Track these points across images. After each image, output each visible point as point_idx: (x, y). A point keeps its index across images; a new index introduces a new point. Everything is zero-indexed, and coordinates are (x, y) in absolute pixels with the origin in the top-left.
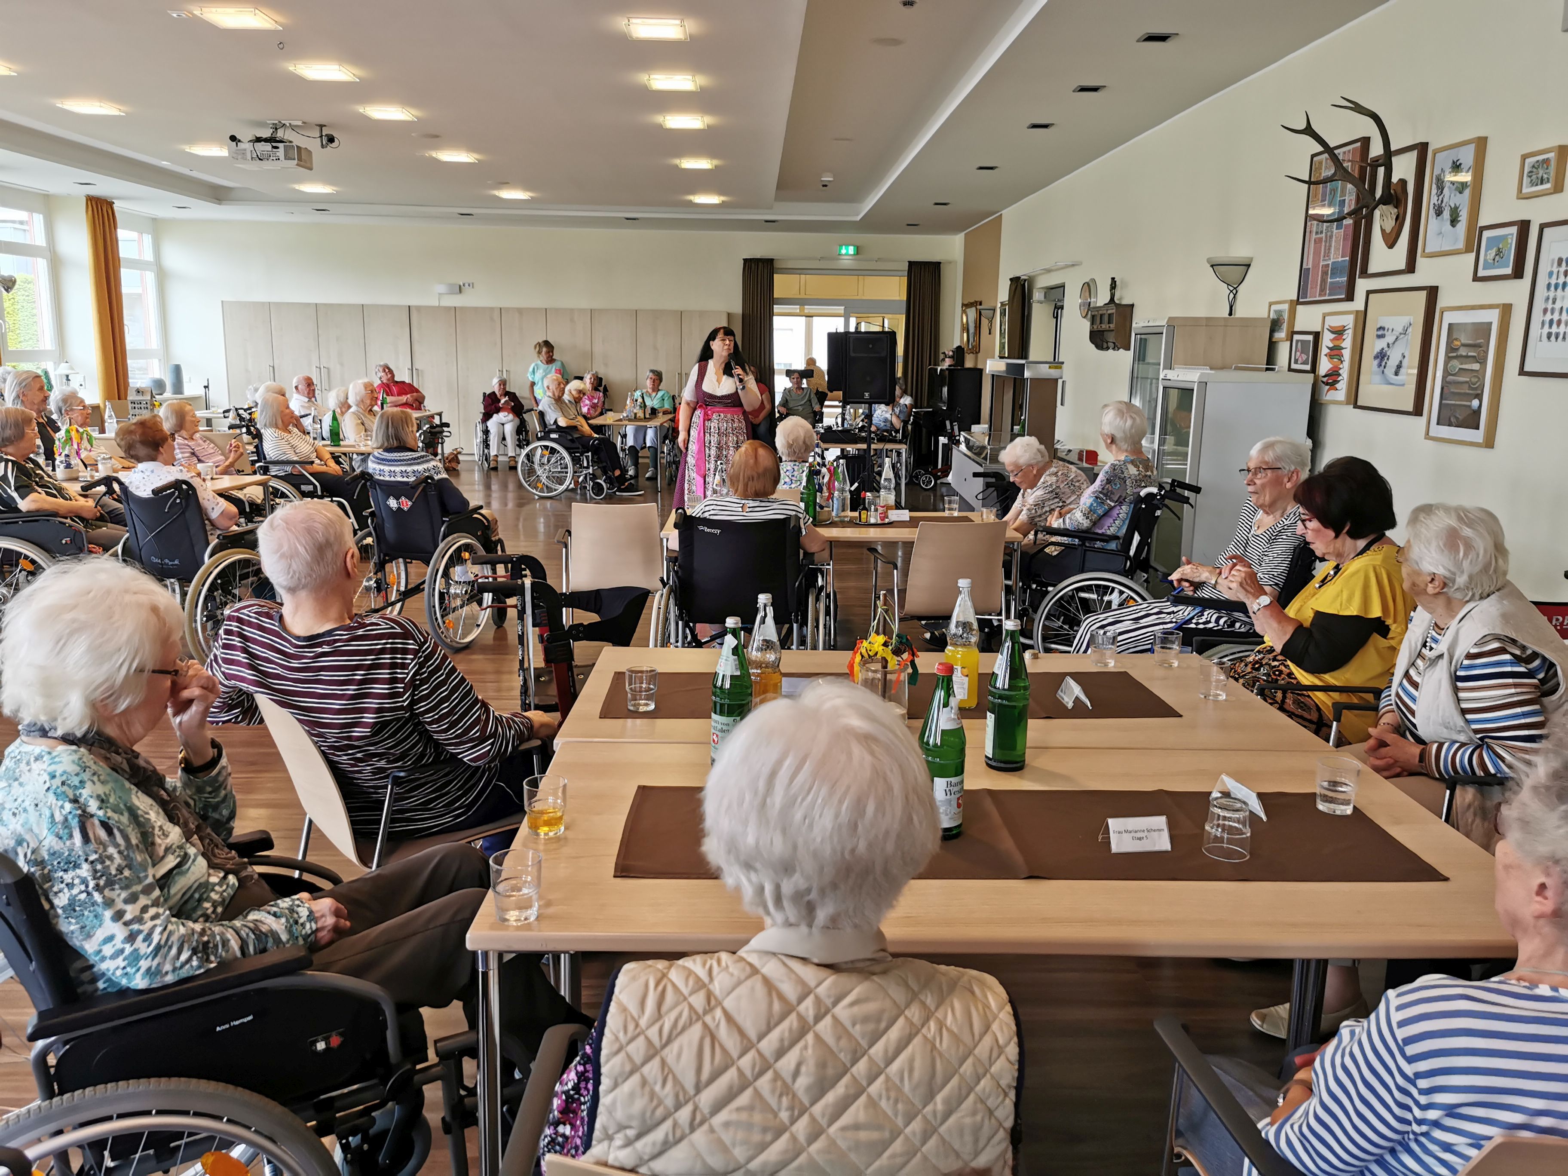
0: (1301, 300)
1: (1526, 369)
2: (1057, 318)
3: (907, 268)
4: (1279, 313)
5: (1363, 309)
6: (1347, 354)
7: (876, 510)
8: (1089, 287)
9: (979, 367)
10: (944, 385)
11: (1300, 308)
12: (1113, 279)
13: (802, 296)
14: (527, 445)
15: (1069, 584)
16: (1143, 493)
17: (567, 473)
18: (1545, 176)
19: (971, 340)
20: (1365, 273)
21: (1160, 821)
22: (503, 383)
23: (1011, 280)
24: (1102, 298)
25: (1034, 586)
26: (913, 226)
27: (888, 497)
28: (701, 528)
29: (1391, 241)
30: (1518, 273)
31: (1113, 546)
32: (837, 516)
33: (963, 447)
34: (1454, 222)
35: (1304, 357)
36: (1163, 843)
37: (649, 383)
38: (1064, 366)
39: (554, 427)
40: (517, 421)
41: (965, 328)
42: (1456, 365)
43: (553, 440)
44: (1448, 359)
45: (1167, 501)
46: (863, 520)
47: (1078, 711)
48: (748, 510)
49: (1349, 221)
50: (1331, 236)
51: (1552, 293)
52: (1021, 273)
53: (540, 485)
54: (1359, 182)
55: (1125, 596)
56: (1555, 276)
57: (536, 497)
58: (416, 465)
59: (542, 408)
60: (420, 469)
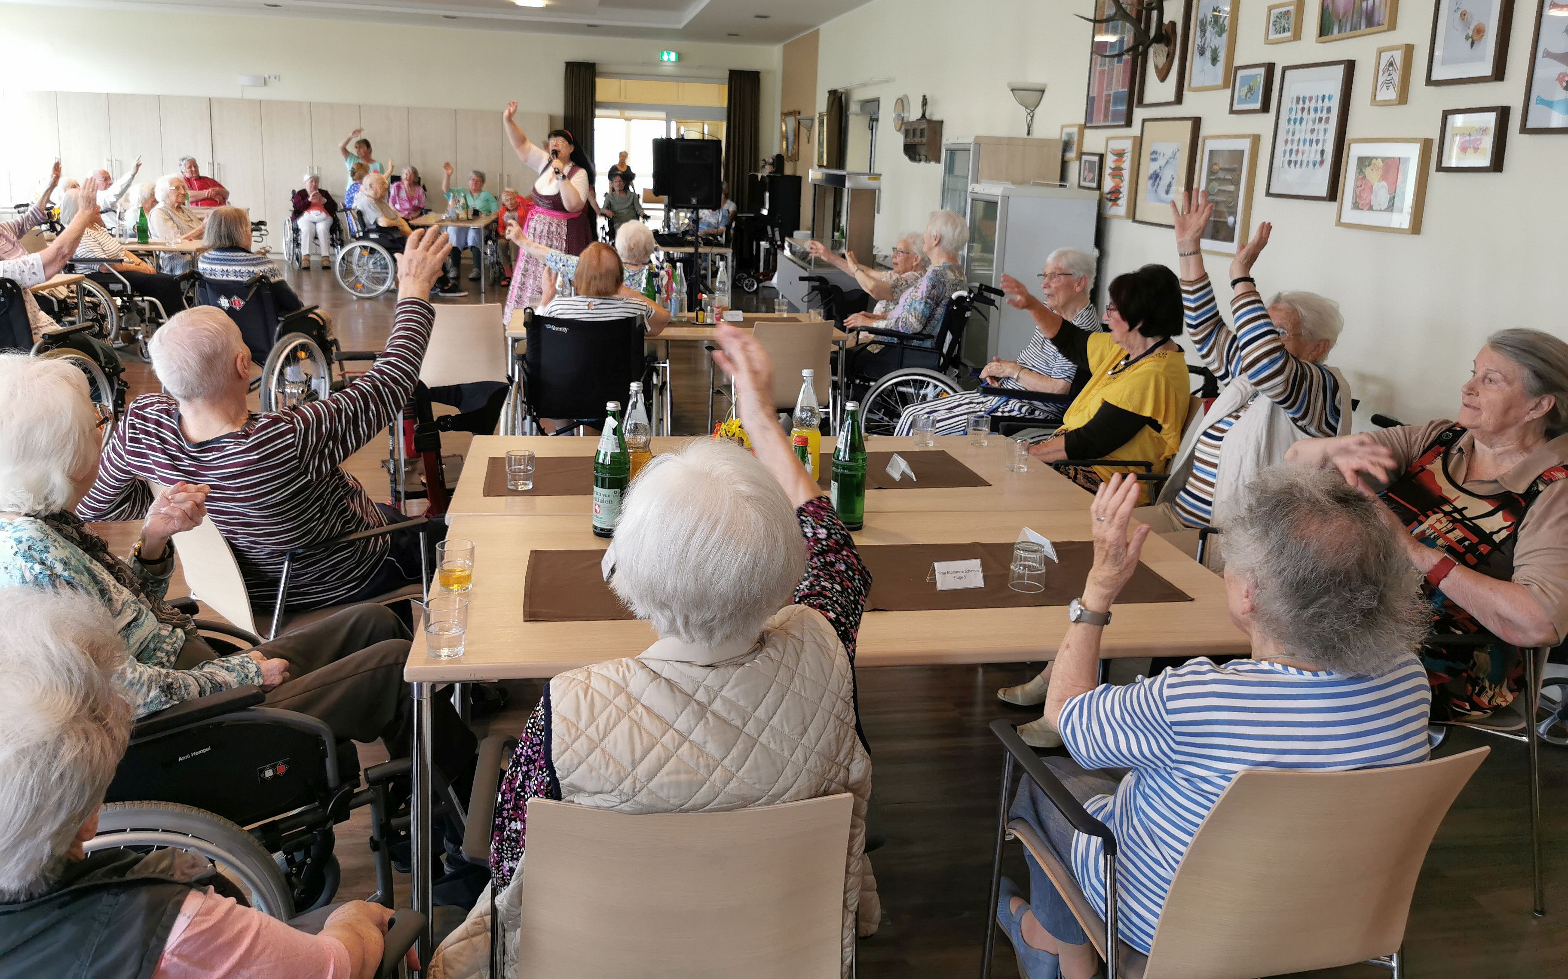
0: (1088, 125)
1: (1271, 191)
2: (872, 130)
3: (728, 76)
4: (1070, 135)
5: (1139, 134)
6: (1126, 174)
7: (712, 311)
8: (902, 103)
9: (799, 174)
10: (765, 191)
11: (1087, 132)
12: (924, 96)
13: (623, 100)
16: (954, 296)
17: (387, 273)
18: (1287, 26)
20: (1140, 103)
21: (977, 563)
22: (315, 180)
23: (830, 92)
24: (915, 114)
26: (733, 36)
27: (724, 298)
28: (548, 326)
29: (1163, 76)
30: (1265, 108)
31: (928, 344)
32: (675, 316)
33: (787, 252)
34: (1214, 60)
35: (1091, 175)
36: (978, 581)
37: (470, 184)
38: (882, 177)
39: (374, 227)
40: (330, 220)
41: (785, 136)
42: (1216, 186)
44: (1209, 181)
45: (976, 304)
46: (700, 320)
47: (905, 483)
48: (593, 307)
49: (1127, 57)
50: (1113, 69)
51: (1291, 127)
52: (839, 86)
53: (359, 286)
54: (1136, 22)
55: (939, 389)
56: (1294, 112)
57: (355, 298)
58: (254, 265)
59: (359, 208)
60: (256, 269)
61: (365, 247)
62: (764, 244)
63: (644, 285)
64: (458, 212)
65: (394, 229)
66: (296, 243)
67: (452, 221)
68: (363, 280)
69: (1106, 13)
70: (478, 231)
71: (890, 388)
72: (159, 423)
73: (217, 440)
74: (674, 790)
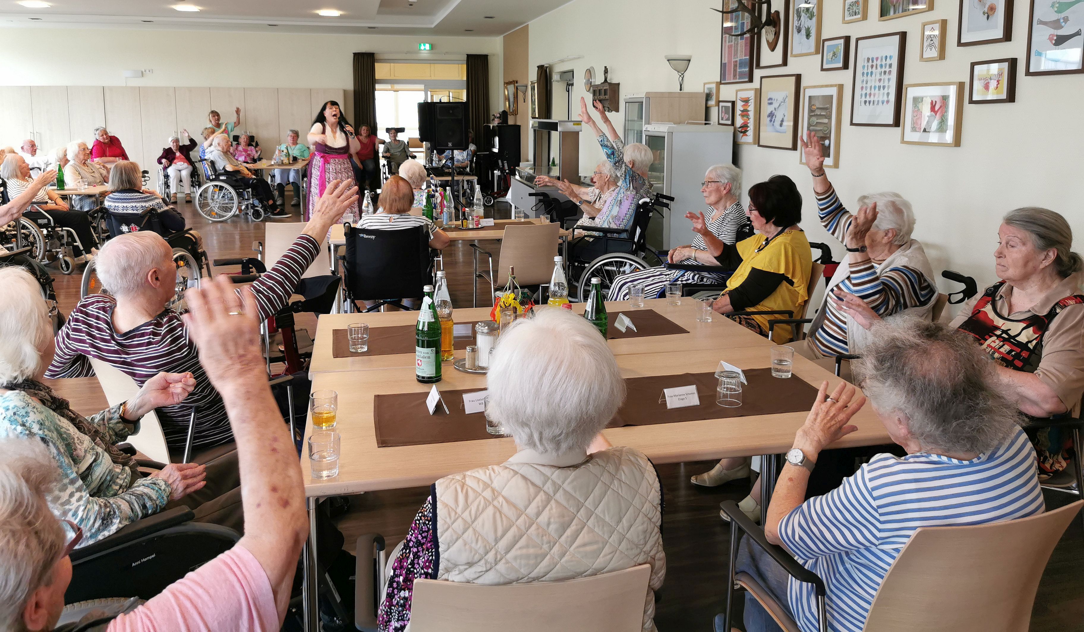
0: (722, 82)
1: (854, 122)
2: (569, 91)
3: (466, 59)
4: (710, 89)
5: (759, 87)
6: (751, 114)
7: (473, 219)
8: (590, 72)
9: (518, 124)
10: (495, 136)
11: (722, 86)
12: (606, 67)
13: (392, 77)
14: (200, 186)
15: (598, 262)
16: (640, 202)
17: (233, 203)
18: (857, 11)
19: (512, 106)
20: (758, 66)
21: (693, 388)
22: (177, 141)
23: (538, 67)
24: (599, 79)
25: (576, 264)
26: (469, 31)
27: (479, 210)
28: (361, 235)
29: (773, 47)
30: (846, 66)
31: (625, 236)
32: (447, 224)
33: (517, 177)
34: (808, 36)
35: (727, 116)
36: (695, 401)
37: (289, 140)
39: (223, 171)
40: (190, 168)
41: (507, 98)
42: (814, 120)
43: (222, 181)
44: (810, 117)
45: (656, 207)
46: (465, 226)
47: (629, 334)
48: (394, 221)
49: (748, 35)
50: (737, 44)
51: (865, 78)
52: (545, 62)
53: (214, 213)
54: (752, 12)
56: (866, 68)
57: (211, 222)
58: (145, 201)
59: (212, 159)
60: (147, 205)
61: (217, 186)
62: (497, 173)
63: (424, 203)
64: (282, 159)
65: (237, 172)
66: (167, 185)
67: (279, 165)
68: (216, 210)
69: (730, 7)
70: (297, 171)
71: (600, 267)
72: (98, 318)
73: (137, 329)
74: (523, 562)
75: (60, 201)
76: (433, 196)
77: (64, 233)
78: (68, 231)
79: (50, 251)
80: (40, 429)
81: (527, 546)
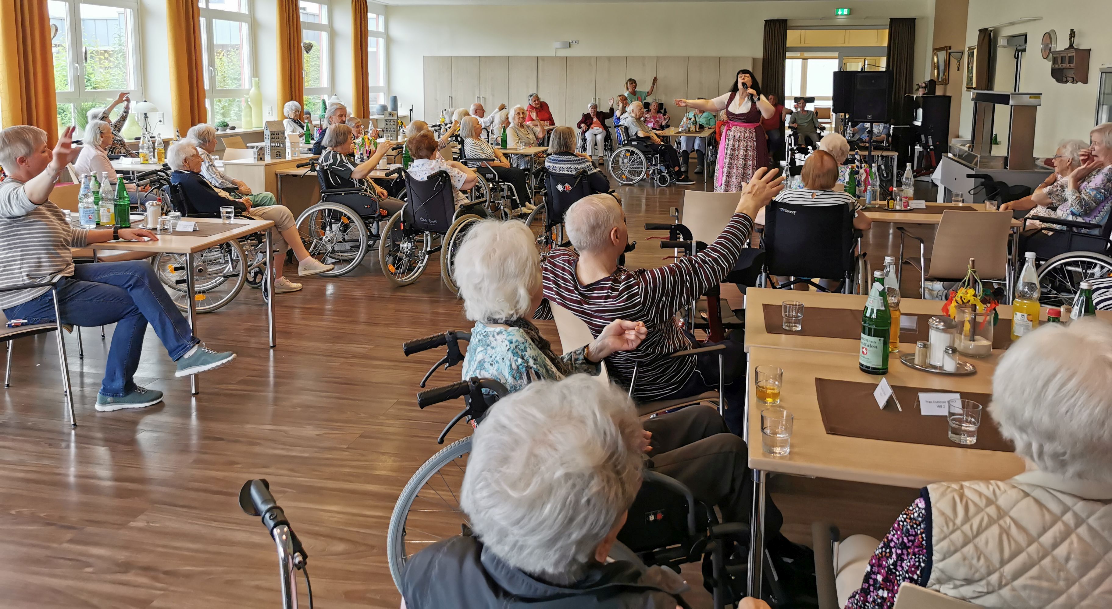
2: (1017, 58)
3: (889, 23)
7: (901, 200)
8: (1049, 37)
9: (948, 95)
10: (919, 107)
13: (802, 45)
17: (642, 168)
19: (941, 75)
22: (595, 107)
23: (980, 31)
24: (1062, 45)
28: (782, 209)
31: (1096, 232)
32: (870, 203)
33: (949, 154)
38: (1042, 96)
39: (635, 137)
40: (605, 132)
41: (936, 66)
43: (634, 146)
46: (891, 207)
48: (816, 197)
52: (989, 25)
53: (624, 177)
55: (1105, 270)
57: (620, 184)
58: (578, 164)
59: (626, 125)
60: (580, 167)
61: (628, 151)
62: (918, 148)
63: (847, 180)
64: (689, 126)
65: (648, 138)
67: (686, 133)
68: (626, 173)
70: (702, 139)
71: (1059, 267)
72: (563, 269)
73: (598, 282)
74: (1033, 594)
75: (503, 159)
76: (857, 173)
77: (506, 187)
78: (508, 185)
79: (493, 202)
80: (534, 364)
81: (1039, 578)
